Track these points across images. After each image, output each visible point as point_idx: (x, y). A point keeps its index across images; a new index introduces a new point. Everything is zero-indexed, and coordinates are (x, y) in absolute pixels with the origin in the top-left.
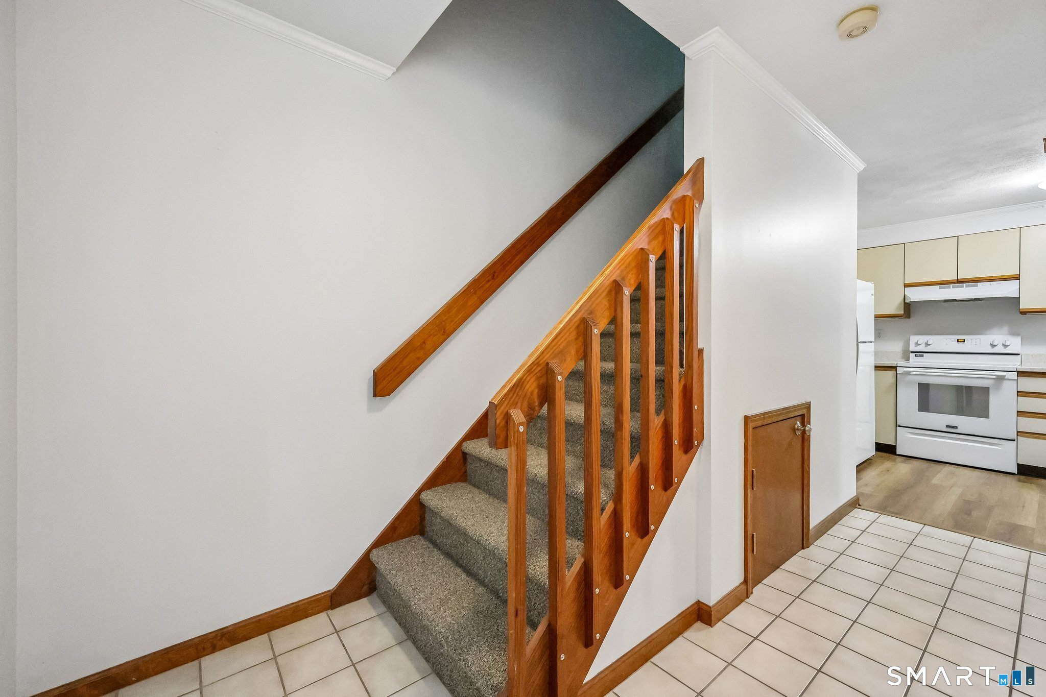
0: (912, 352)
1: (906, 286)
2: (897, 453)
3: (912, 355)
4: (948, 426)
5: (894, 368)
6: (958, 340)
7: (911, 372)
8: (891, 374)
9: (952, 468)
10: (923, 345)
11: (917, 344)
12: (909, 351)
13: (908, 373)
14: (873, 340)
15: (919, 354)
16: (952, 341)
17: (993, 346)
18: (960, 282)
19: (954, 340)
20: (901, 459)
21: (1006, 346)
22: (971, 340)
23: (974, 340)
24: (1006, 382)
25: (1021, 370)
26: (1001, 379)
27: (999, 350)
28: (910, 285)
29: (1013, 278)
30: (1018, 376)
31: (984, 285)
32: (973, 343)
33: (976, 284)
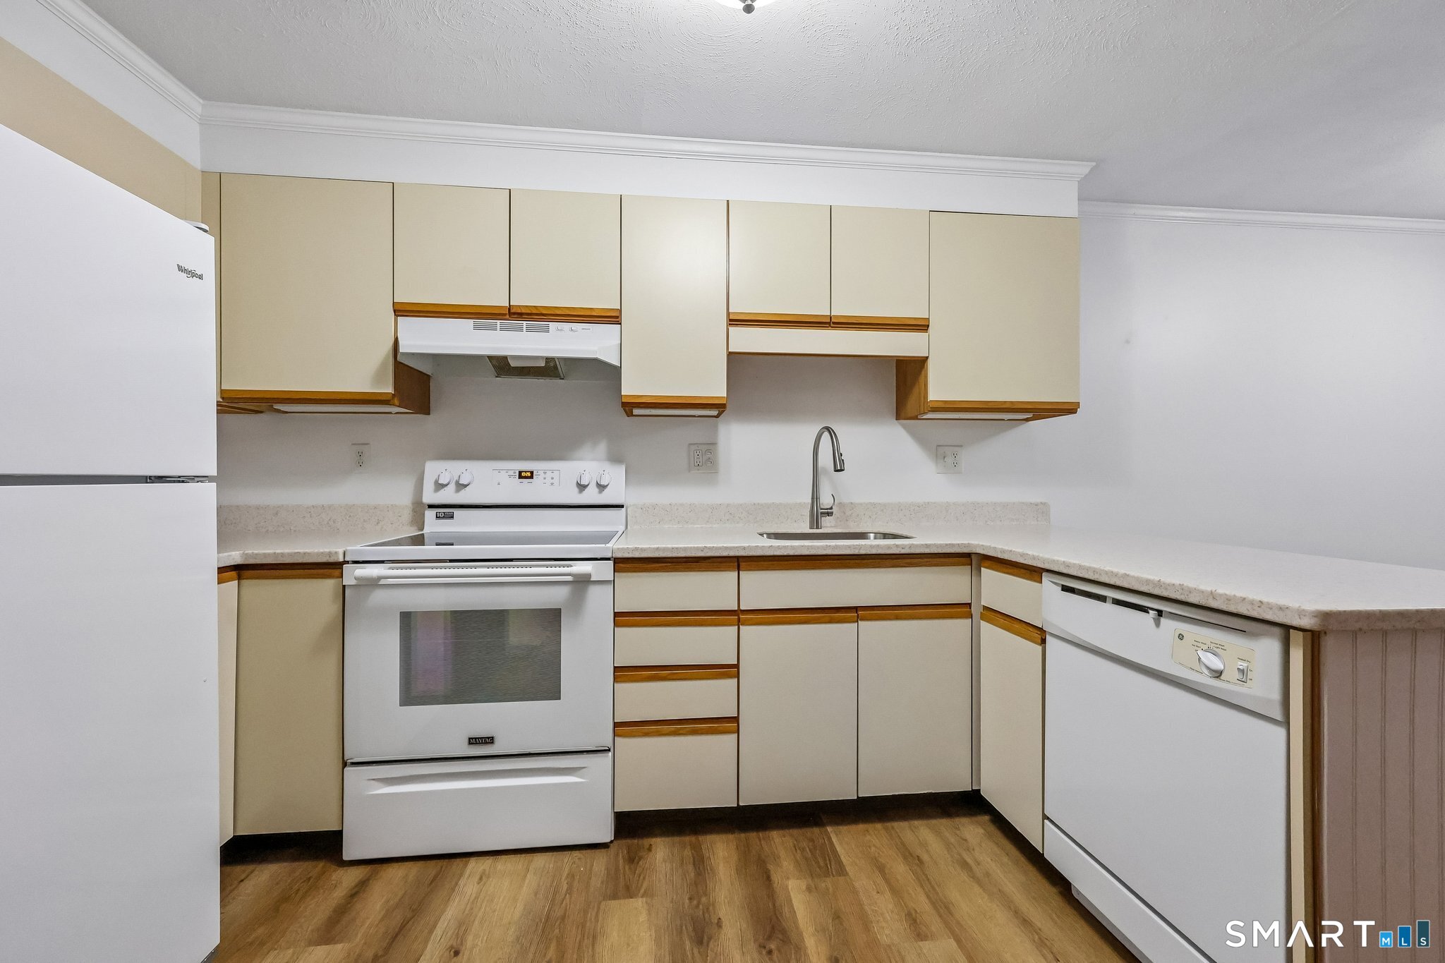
0: (431, 506)
1: (402, 311)
2: (346, 857)
3: (430, 515)
4: (473, 741)
5: (332, 568)
6: (520, 473)
7: (380, 578)
8: (325, 587)
9: (486, 863)
10: (452, 487)
11: (439, 486)
12: (422, 503)
13: (374, 583)
14: (213, 471)
15: (446, 510)
16: (510, 476)
17: (582, 487)
18: (515, 314)
19: (511, 473)
20: (354, 875)
21: (601, 487)
22: (545, 473)
23: (549, 474)
24: (594, 592)
25: (619, 555)
26: (582, 582)
27: (591, 496)
28: (405, 310)
29: (612, 317)
30: (615, 570)
31: (560, 330)
32: (549, 481)
33: (548, 325)
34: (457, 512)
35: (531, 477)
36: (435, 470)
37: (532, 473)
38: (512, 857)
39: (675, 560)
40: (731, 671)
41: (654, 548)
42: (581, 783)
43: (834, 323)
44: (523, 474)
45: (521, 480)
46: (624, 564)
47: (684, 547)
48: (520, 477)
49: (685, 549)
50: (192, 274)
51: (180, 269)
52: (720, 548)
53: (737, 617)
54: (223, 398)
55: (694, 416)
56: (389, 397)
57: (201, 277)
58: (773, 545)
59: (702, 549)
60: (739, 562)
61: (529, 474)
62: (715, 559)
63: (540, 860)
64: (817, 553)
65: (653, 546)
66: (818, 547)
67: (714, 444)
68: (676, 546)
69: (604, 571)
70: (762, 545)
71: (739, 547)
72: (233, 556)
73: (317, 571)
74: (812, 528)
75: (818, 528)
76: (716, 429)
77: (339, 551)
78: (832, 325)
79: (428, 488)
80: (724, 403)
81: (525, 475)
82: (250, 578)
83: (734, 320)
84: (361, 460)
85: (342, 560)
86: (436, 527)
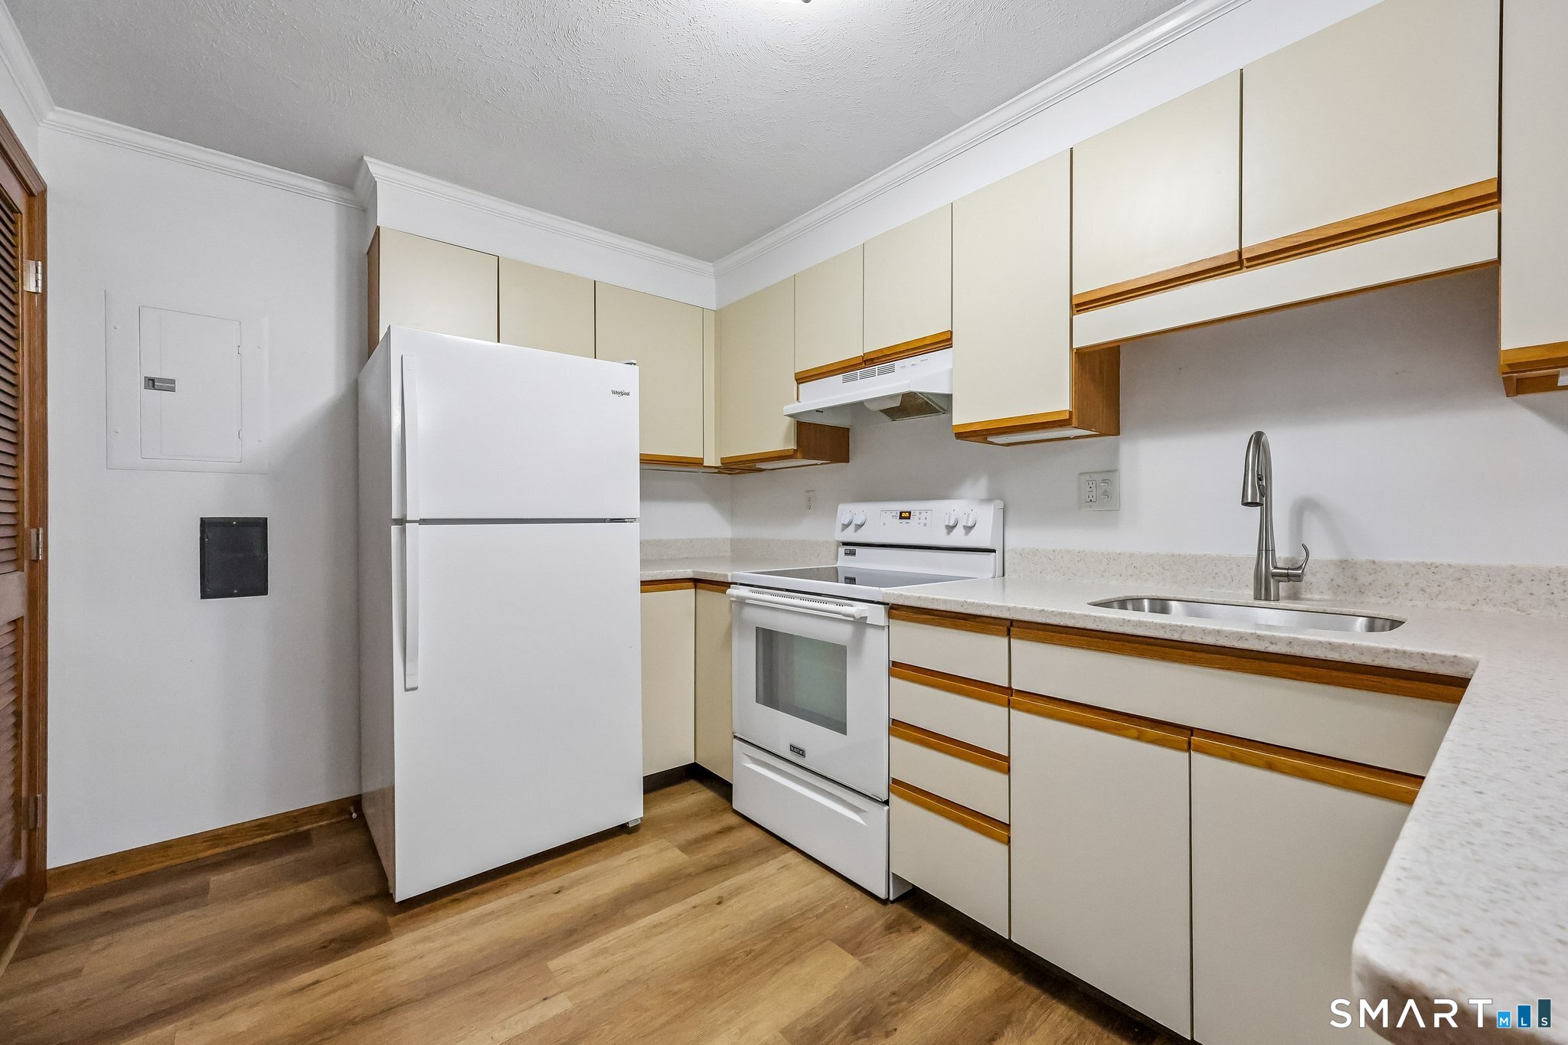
0: (843, 544)
1: (799, 378)
2: (732, 806)
3: (842, 551)
4: (793, 748)
5: (728, 586)
6: (901, 513)
11: (845, 526)
12: (837, 541)
15: (850, 548)
16: (893, 517)
17: (950, 528)
18: (869, 361)
19: (894, 513)
20: (731, 820)
21: (969, 529)
22: (920, 513)
23: (923, 513)
24: (870, 633)
25: (892, 601)
26: (861, 623)
27: (958, 539)
28: (802, 378)
29: (944, 342)
30: (890, 616)
31: (903, 367)
32: (923, 521)
33: (894, 365)
34: (859, 550)
35: (909, 518)
36: (847, 511)
37: (910, 513)
38: (815, 866)
39: (938, 613)
40: (1000, 763)
41: (916, 597)
42: (861, 825)
43: (1249, 260)
44: (903, 515)
45: (902, 521)
46: (895, 611)
47: (944, 600)
48: (901, 517)
49: (945, 601)
50: (622, 394)
51: (613, 392)
52: (980, 605)
53: (1006, 696)
54: (722, 464)
55: (1068, 438)
56: (792, 453)
57: (628, 394)
58: (1046, 609)
59: (962, 604)
60: (1010, 627)
61: (907, 515)
62: (984, 619)
63: (830, 881)
64: (1107, 629)
65: (916, 595)
66: (1111, 621)
67: (1113, 471)
68: (937, 597)
69: (877, 615)
70: (1031, 607)
71: (1003, 606)
72: (688, 572)
73: (724, 588)
74: (1256, 598)
75: (1267, 599)
76: (1115, 452)
77: (730, 574)
78: (1246, 264)
79: (839, 527)
80: (1068, 418)
81: (905, 516)
82: (700, 588)
83: (1078, 305)
84: (810, 504)
85: (730, 581)
86: (844, 563)
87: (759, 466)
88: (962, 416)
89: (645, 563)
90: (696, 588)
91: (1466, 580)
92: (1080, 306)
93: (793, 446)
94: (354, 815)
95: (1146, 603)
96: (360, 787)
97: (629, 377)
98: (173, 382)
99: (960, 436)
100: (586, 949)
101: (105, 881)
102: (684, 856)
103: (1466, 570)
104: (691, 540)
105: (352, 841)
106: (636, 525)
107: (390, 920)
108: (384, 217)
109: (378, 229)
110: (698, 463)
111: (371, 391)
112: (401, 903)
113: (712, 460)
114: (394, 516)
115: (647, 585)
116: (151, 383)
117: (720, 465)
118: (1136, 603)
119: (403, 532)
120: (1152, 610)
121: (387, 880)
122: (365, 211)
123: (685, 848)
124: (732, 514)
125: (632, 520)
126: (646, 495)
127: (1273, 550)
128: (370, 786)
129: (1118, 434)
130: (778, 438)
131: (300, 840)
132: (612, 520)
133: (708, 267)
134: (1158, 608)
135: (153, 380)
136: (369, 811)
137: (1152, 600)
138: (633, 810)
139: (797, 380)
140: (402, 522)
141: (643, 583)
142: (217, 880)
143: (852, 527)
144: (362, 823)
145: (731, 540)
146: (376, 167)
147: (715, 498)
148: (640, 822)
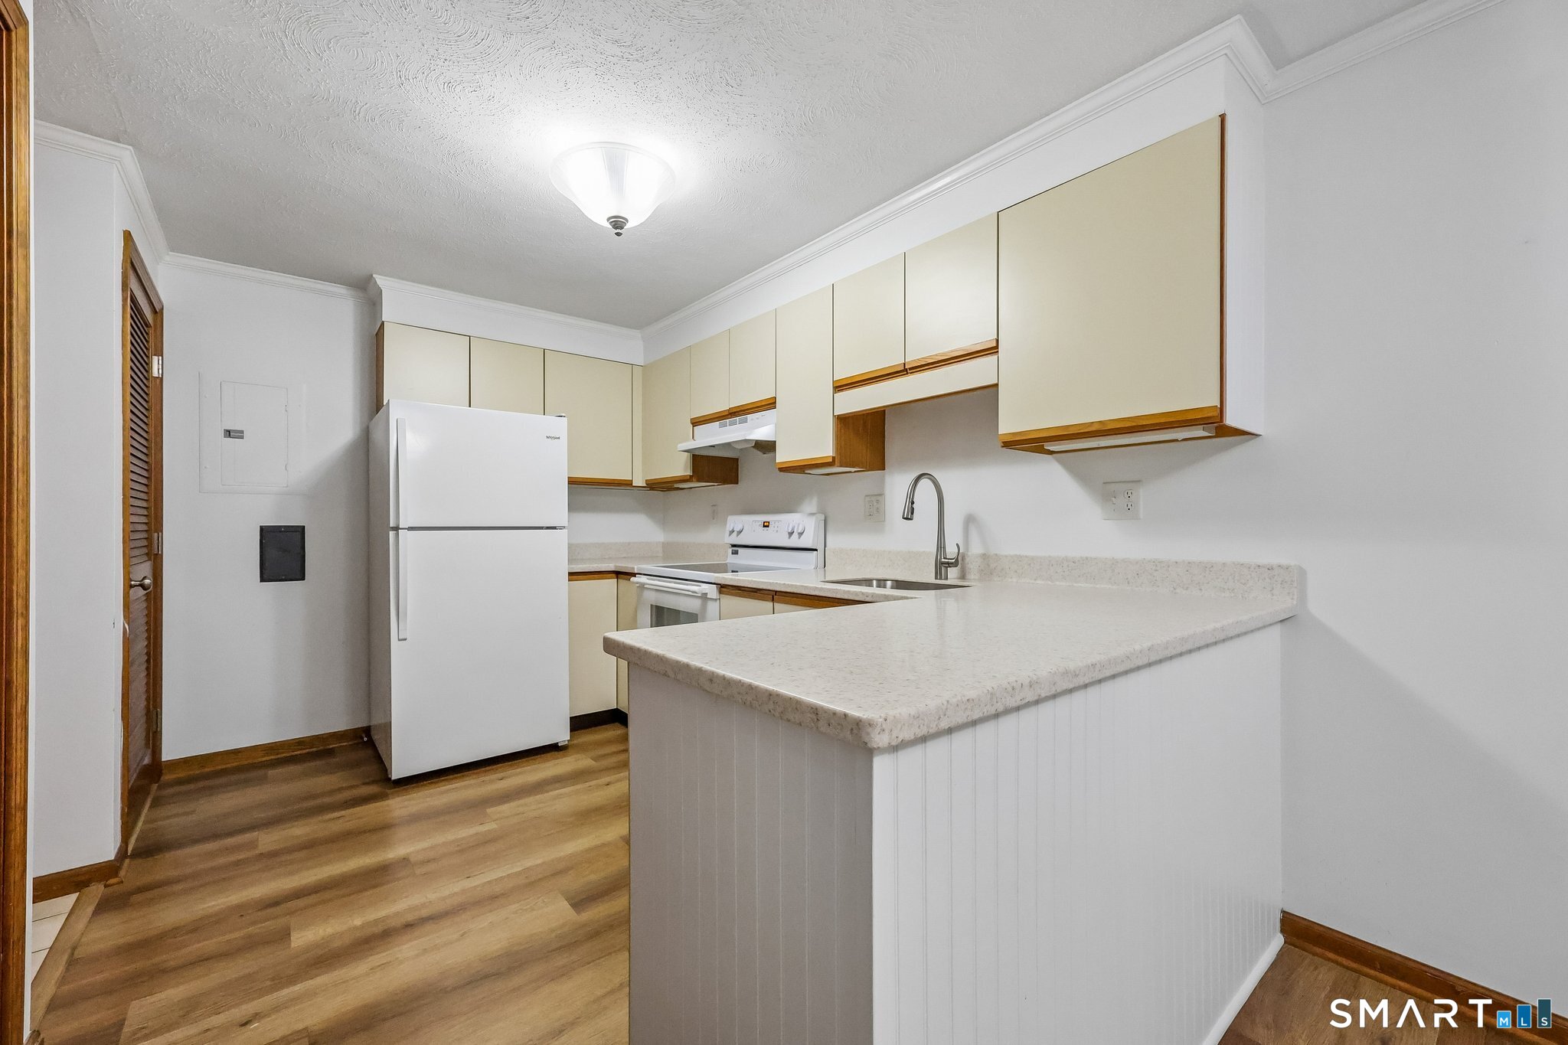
0: (731, 546)
3: (730, 552)
6: (765, 522)
11: (731, 531)
15: (735, 548)
16: (759, 525)
17: (791, 534)
18: (732, 413)
21: (801, 534)
22: (775, 523)
24: (710, 604)
25: (723, 582)
27: (793, 541)
28: (696, 422)
29: (771, 404)
30: (720, 592)
31: (752, 419)
32: (776, 529)
33: (746, 418)
34: (740, 550)
35: (768, 526)
37: (769, 523)
43: (910, 369)
45: (764, 529)
46: (723, 588)
48: (764, 526)
50: (551, 438)
51: (544, 437)
54: (647, 484)
56: (687, 478)
57: (557, 438)
60: (774, 596)
62: (763, 591)
67: (882, 495)
72: (611, 567)
73: (629, 577)
74: (936, 578)
75: (941, 579)
76: (883, 481)
77: (636, 567)
78: (909, 371)
79: (728, 533)
80: (831, 461)
81: (766, 525)
82: (621, 579)
83: (837, 387)
84: (716, 516)
85: (636, 572)
86: (731, 559)
87: (676, 486)
88: (783, 456)
89: (570, 561)
90: (617, 578)
91: (1032, 565)
92: (839, 387)
93: (689, 473)
94: (365, 739)
95: (875, 582)
96: (370, 722)
97: (560, 426)
98: (242, 432)
99: (781, 470)
100: (513, 804)
101: (197, 772)
102: (594, 762)
103: (1033, 558)
104: (629, 544)
105: (364, 754)
106: (565, 531)
107: (389, 791)
108: (386, 315)
109: (383, 323)
110: (628, 484)
111: (377, 435)
112: (394, 780)
113: (639, 481)
114: (391, 525)
115: (573, 575)
116: (228, 433)
117: (645, 485)
118: (868, 582)
119: (398, 534)
120: (879, 586)
121: (387, 770)
122: (374, 304)
123: (595, 759)
124: (663, 523)
125: (564, 527)
126: (572, 508)
127: (944, 548)
128: (376, 721)
129: (884, 469)
130: (680, 467)
131: (330, 753)
132: (548, 528)
133: (636, 333)
134: (882, 585)
135: (229, 431)
136: (376, 737)
137: (879, 581)
138: (563, 735)
139: (692, 424)
140: (397, 529)
141: (570, 574)
142: (271, 772)
143: (735, 533)
144: (371, 744)
145: (663, 543)
146: (380, 280)
147: (649, 510)
148: (567, 743)
